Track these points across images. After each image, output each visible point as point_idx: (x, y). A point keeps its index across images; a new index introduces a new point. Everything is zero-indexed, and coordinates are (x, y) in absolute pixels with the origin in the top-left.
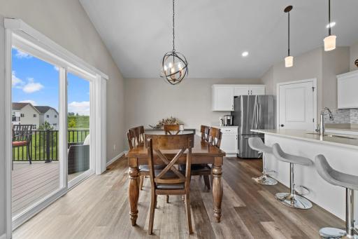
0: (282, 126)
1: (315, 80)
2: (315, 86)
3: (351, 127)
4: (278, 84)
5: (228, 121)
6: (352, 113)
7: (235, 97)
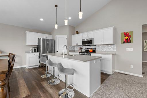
0: (57, 51)
1: (67, 36)
2: (67, 38)
3: (75, 51)
4: (56, 35)
5: (35, 50)
6: (76, 47)
7: (38, 39)
